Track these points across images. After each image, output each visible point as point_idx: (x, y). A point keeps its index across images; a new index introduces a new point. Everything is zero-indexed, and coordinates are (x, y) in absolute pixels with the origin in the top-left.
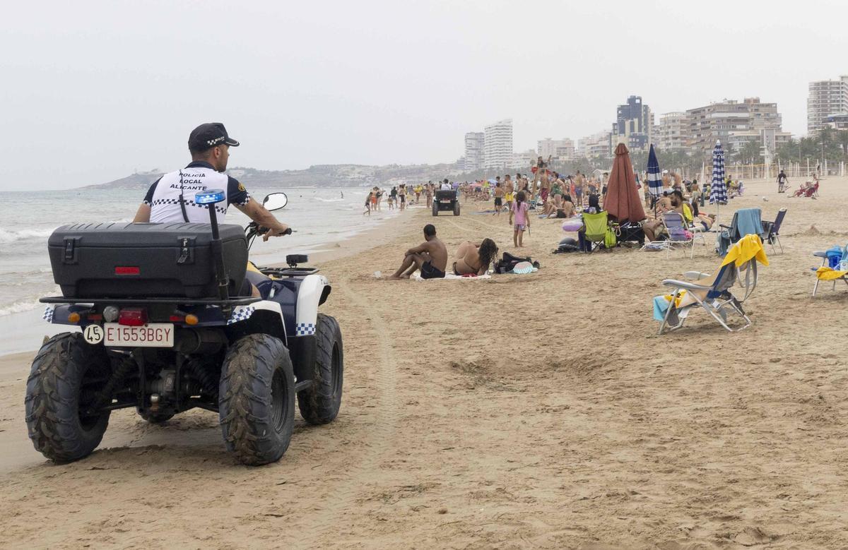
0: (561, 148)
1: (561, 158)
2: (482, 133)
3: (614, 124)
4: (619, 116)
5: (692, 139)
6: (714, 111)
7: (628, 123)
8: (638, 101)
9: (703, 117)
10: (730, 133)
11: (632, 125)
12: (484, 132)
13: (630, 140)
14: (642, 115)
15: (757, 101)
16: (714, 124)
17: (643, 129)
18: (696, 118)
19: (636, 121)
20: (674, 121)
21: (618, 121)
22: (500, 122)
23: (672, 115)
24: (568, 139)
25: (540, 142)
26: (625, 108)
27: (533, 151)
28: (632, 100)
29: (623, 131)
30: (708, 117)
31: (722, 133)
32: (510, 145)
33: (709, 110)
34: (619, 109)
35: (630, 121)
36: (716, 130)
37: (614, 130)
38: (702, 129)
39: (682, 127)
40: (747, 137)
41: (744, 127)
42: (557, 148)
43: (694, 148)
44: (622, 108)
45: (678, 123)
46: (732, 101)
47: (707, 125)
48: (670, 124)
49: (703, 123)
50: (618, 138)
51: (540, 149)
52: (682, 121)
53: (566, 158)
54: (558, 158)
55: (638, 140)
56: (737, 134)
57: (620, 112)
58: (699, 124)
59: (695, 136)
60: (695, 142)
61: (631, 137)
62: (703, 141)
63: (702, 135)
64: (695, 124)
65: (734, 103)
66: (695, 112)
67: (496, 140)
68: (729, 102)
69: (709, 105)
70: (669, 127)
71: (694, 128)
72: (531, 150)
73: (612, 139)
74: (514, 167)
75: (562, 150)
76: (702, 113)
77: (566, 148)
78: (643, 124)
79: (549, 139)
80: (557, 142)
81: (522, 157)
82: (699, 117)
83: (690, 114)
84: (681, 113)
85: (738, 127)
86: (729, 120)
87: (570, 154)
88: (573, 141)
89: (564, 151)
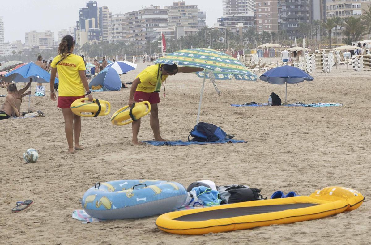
0: (43, 39)
1: (40, 48)
3: (77, 22)
4: (80, 16)
5: (130, 33)
6: (143, 14)
7: (87, 22)
8: (94, 5)
9: (136, 18)
10: (155, 29)
11: (90, 22)
13: (89, 34)
14: (98, 15)
15: (183, 4)
16: (143, 23)
17: (98, 26)
18: (132, 19)
19: (93, 19)
20: (117, 21)
21: (80, 19)
23: (116, 16)
24: (48, 31)
25: (27, 34)
26: (85, 10)
27: (20, 41)
28: (90, 4)
29: (83, 27)
30: (139, 18)
31: (149, 30)
32: (2, 37)
33: (140, 13)
34: (80, 11)
35: (88, 20)
36: (145, 27)
37: (77, 26)
38: (137, 26)
39: (123, 25)
40: (165, 32)
41: (164, 25)
42: (40, 39)
43: (131, 40)
44: (82, 10)
45: (120, 22)
46: (156, 7)
47: (139, 24)
48: (114, 23)
49: (136, 22)
50: (80, 32)
51: (27, 39)
52: (123, 21)
54: (38, 47)
55: (95, 34)
56: (158, 30)
57: (81, 13)
58: (134, 23)
59: (132, 32)
60: (131, 36)
61: (89, 31)
62: (137, 35)
63: (136, 31)
64: (131, 23)
65: (158, 8)
66: (132, 14)
68: (154, 7)
69: (141, 9)
70: (114, 25)
71: (131, 25)
72: (18, 41)
73: (76, 33)
74: (5, 55)
76: (136, 15)
77: (46, 39)
78: (98, 22)
79: (34, 32)
80: (41, 33)
81: (11, 46)
82: (134, 18)
83: (127, 16)
84: (123, 15)
85: (161, 25)
86: (154, 20)
87: (50, 44)
88: (54, 33)
89: (45, 41)
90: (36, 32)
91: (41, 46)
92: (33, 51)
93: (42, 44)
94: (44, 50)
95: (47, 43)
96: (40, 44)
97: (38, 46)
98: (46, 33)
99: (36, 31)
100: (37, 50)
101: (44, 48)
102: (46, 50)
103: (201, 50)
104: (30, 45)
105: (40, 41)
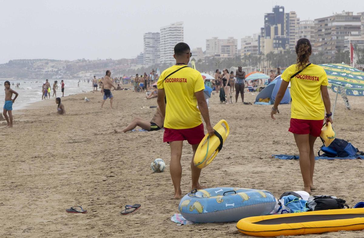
0: (225, 46)
1: (222, 56)
2: (158, 33)
3: (262, 29)
4: (266, 22)
5: (318, 42)
6: (334, 21)
7: (272, 28)
8: (281, 10)
9: (326, 25)
10: (346, 37)
11: (276, 29)
12: (159, 32)
13: (275, 41)
14: (285, 21)
16: (333, 30)
17: (285, 33)
18: (321, 26)
19: (279, 26)
20: (305, 27)
21: (265, 26)
22: (173, 25)
23: (304, 23)
24: (231, 38)
25: (208, 41)
26: (271, 16)
27: (201, 49)
28: (276, 9)
29: (268, 34)
30: (330, 25)
31: (340, 38)
33: (330, 19)
34: (266, 17)
35: (274, 26)
36: (335, 35)
37: (262, 33)
38: (326, 34)
39: (312, 32)
40: (358, 41)
41: (357, 33)
42: (222, 46)
43: (320, 49)
44: (268, 16)
45: (309, 29)
46: (349, 13)
47: (329, 31)
48: (302, 30)
49: (326, 29)
50: (265, 40)
51: (208, 46)
52: (312, 28)
53: (226, 56)
54: (219, 55)
55: (280, 42)
56: (350, 38)
57: (266, 19)
58: (323, 30)
59: (321, 40)
60: (320, 44)
61: (275, 39)
62: (326, 43)
63: (325, 39)
64: (321, 30)
65: (350, 14)
66: (321, 21)
67: (169, 39)
68: (346, 13)
69: (332, 15)
70: (302, 32)
71: (320, 33)
72: (198, 49)
73: (261, 41)
75: (226, 48)
76: (326, 22)
77: (229, 46)
78: (285, 29)
79: (216, 38)
80: (223, 40)
82: (323, 25)
83: (317, 22)
84: (312, 21)
85: (353, 33)
86: (345, 27)
87: (232, 51)
88: (237, 40)
89: (227, 49)
90: (218, 39)
91: (223, 55)
92: (214, 59)
93: (223, 52)
94: (225, 58)
95: (229, 51)
96: (222, 51)
97: (219, 53)
98: (228, 40)
99: (218, 37)
100: (219, 58)
101: (226, 57)
102: (228, 58)
103: (334, 65)
104: (211, 53)
105: (222, 49)
